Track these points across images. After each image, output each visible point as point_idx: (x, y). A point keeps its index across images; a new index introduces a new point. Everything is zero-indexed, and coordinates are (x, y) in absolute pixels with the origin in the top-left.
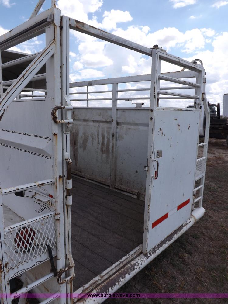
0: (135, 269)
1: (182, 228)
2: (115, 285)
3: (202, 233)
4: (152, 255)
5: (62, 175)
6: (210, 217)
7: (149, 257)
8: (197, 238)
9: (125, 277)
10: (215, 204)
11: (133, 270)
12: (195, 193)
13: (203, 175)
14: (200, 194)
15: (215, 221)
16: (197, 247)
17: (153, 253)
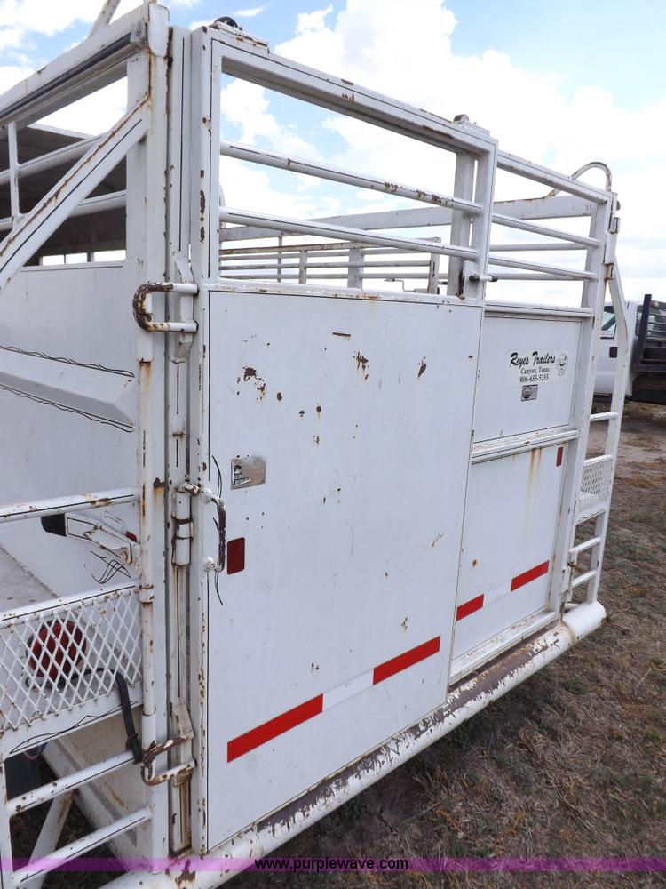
0: (378, 764)
1: (530, 658)
2: (315, 803)
3: (595, 678)
4: (433, 728)
5: (162, 479)
6: (624, 633)
7: (422, 732)
8: (578, 692)
9: (345, 784)
10: (642, 595)
11: (372, 767)
12: (575, 559)
13: (604, 506)
14: (593, 564)
15: (638, 645)
16: (574, 717)
17: (434, 724)
